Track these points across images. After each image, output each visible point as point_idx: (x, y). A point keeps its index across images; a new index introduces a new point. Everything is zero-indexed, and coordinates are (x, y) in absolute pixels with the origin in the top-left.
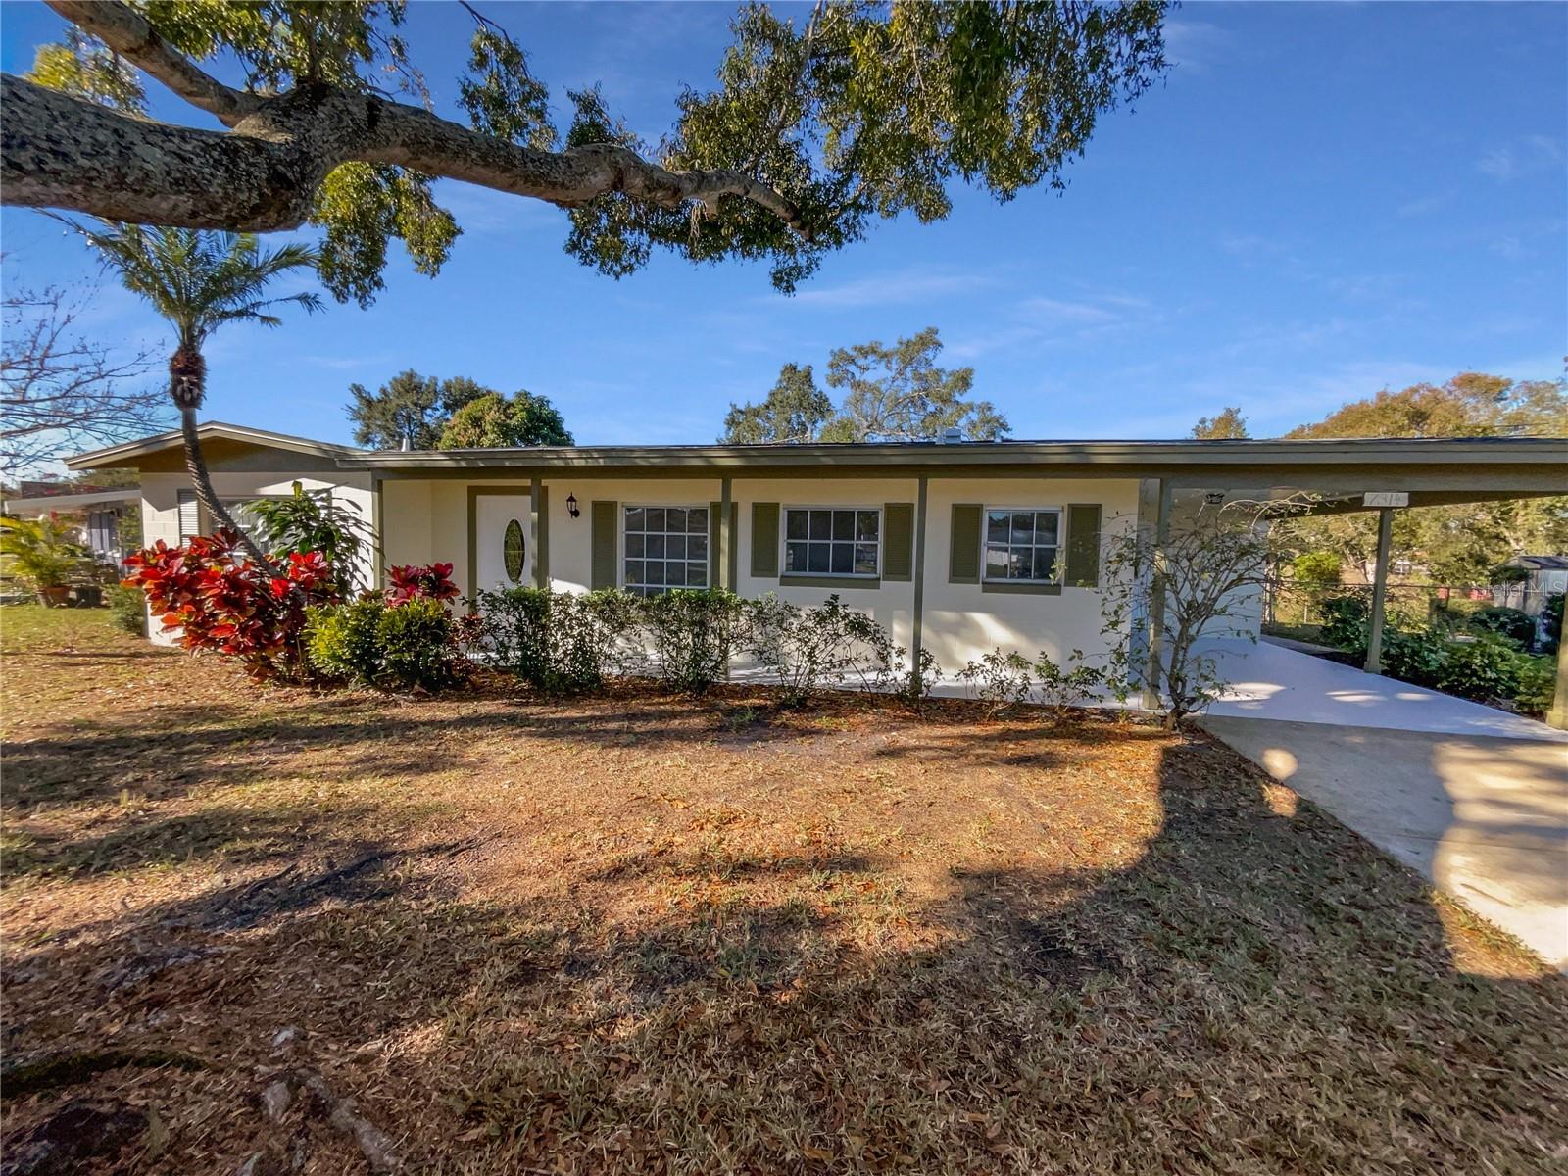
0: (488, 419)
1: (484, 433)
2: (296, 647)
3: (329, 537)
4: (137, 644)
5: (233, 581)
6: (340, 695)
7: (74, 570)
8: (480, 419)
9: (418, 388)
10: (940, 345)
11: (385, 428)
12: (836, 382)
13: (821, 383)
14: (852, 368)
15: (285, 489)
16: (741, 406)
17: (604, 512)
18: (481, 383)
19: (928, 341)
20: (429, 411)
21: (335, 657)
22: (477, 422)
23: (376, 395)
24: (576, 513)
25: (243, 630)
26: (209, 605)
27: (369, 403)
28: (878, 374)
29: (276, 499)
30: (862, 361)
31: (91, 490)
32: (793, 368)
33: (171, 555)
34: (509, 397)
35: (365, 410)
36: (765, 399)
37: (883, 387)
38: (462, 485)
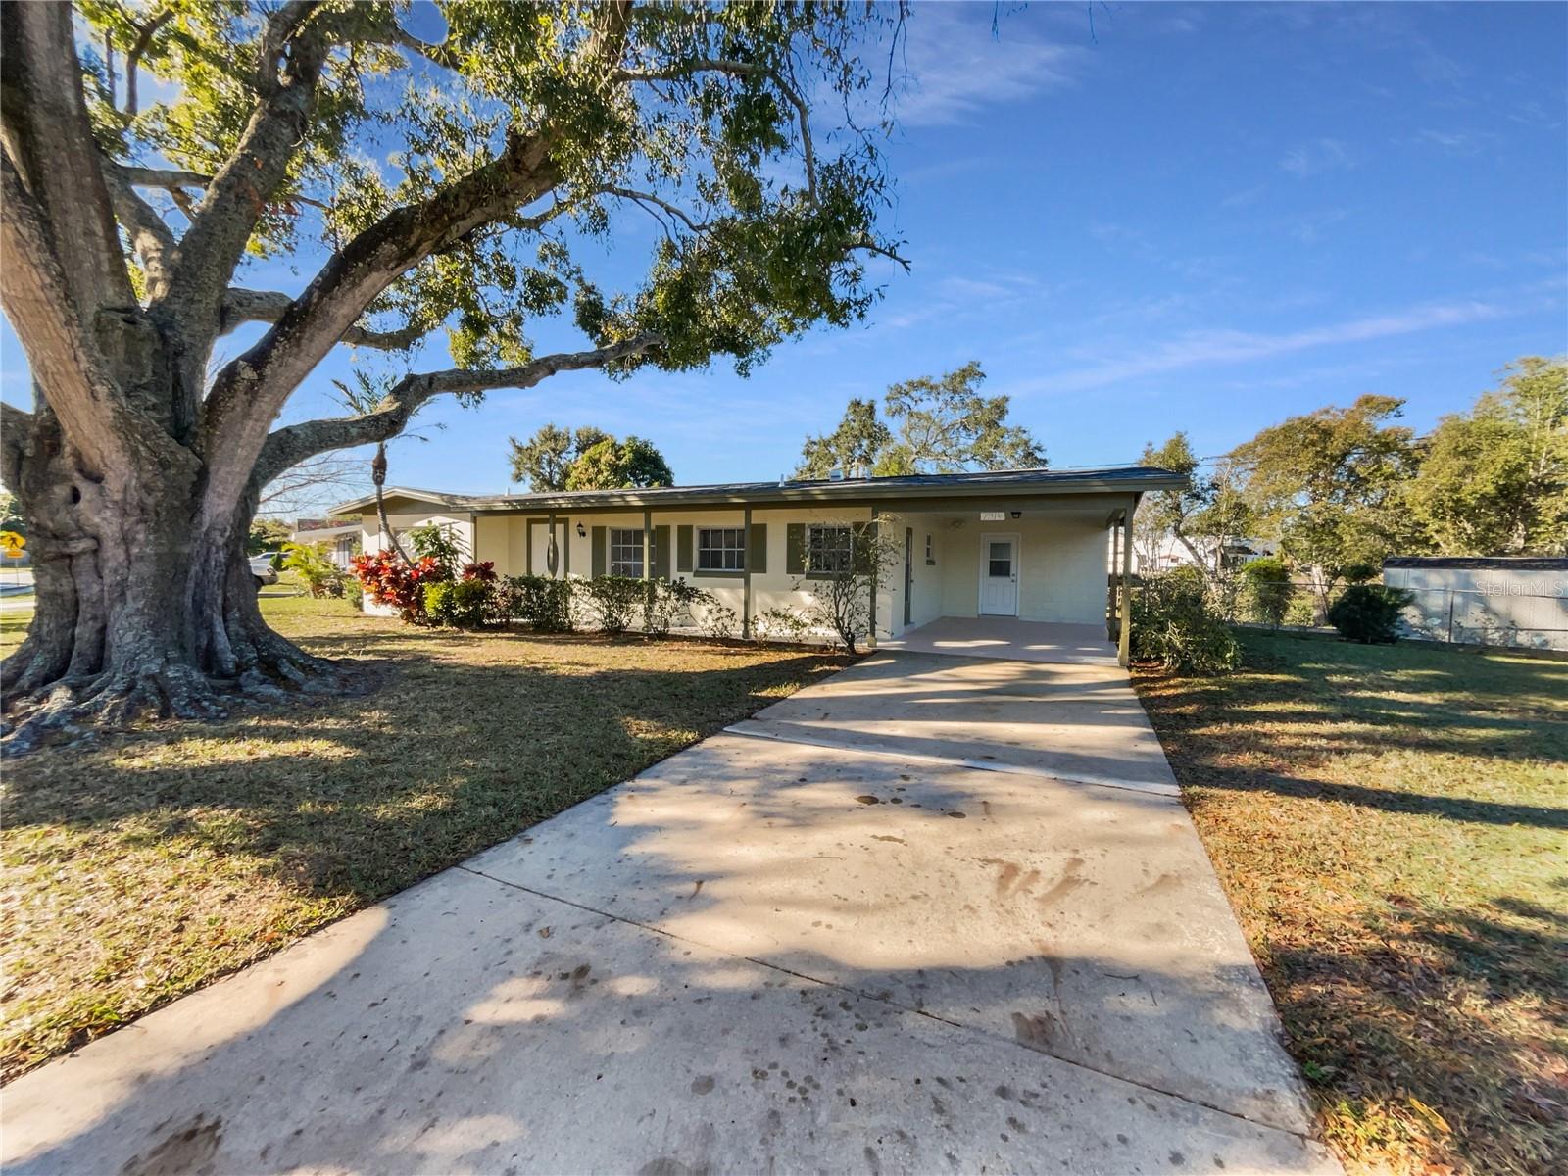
0: (603, 460)
1: (600, 472)
2: (420, 603)
3: (445, 550)
4: (359, 614)
5: (394, 571)
6: (439, 628)
7: (328, 577)
8: (599, 460)
9: (555, 437)
10: (983, 375)
11: (531, 470)
12: (893, 413)
13: (881, 416)
14: (907, 400)
15: (424, 524)
16: (816, 438)
17: (598, 533)
18: (604, 431)
19: (971, 373)
20: (564, 455)
21: (436, 608)
22: (595, 462)
23: (526, 444)
24: (583, 534)
25: (398, 595)
26: (384, 583)
27: (520, 449)
28: (928, 405)
29: (418, 529)
30: (914, 394)
31: (341, 524)
32: (859, 403)
33: (370, 558)
34: (622, 441)
35: (517, 457)
36: (835, 430)
37: (933, 416)
38: (524, 518)
